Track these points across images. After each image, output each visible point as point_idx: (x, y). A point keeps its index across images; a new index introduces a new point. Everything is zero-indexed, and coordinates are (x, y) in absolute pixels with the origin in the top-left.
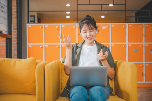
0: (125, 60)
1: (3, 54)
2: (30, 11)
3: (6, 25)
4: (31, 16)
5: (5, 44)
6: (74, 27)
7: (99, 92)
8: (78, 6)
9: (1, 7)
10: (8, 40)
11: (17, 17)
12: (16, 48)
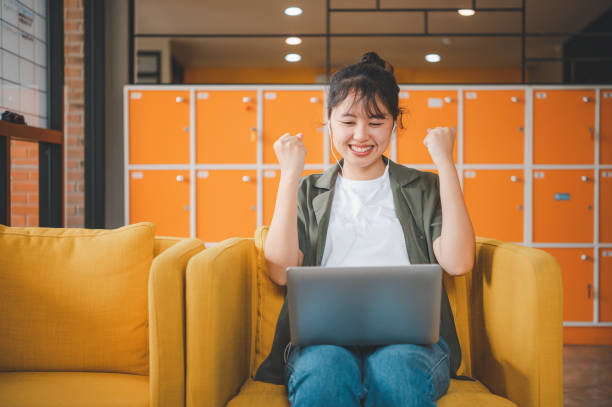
0: (519, 238)
1: (29, 205)
2: (140, 36)
3: (40, 91)
4: (141, 54)
5: (36, 167)
6: (313, 100)
7: (408, 371)
8: (332, 14)
9: (21, 21)
10: (48, 152)
11: (87, 60)
12: (81, 182)
